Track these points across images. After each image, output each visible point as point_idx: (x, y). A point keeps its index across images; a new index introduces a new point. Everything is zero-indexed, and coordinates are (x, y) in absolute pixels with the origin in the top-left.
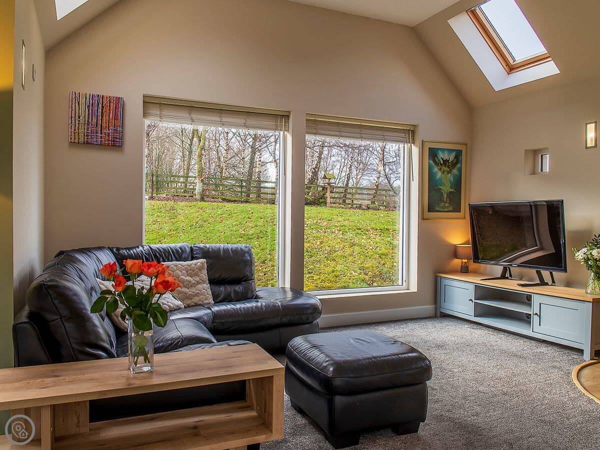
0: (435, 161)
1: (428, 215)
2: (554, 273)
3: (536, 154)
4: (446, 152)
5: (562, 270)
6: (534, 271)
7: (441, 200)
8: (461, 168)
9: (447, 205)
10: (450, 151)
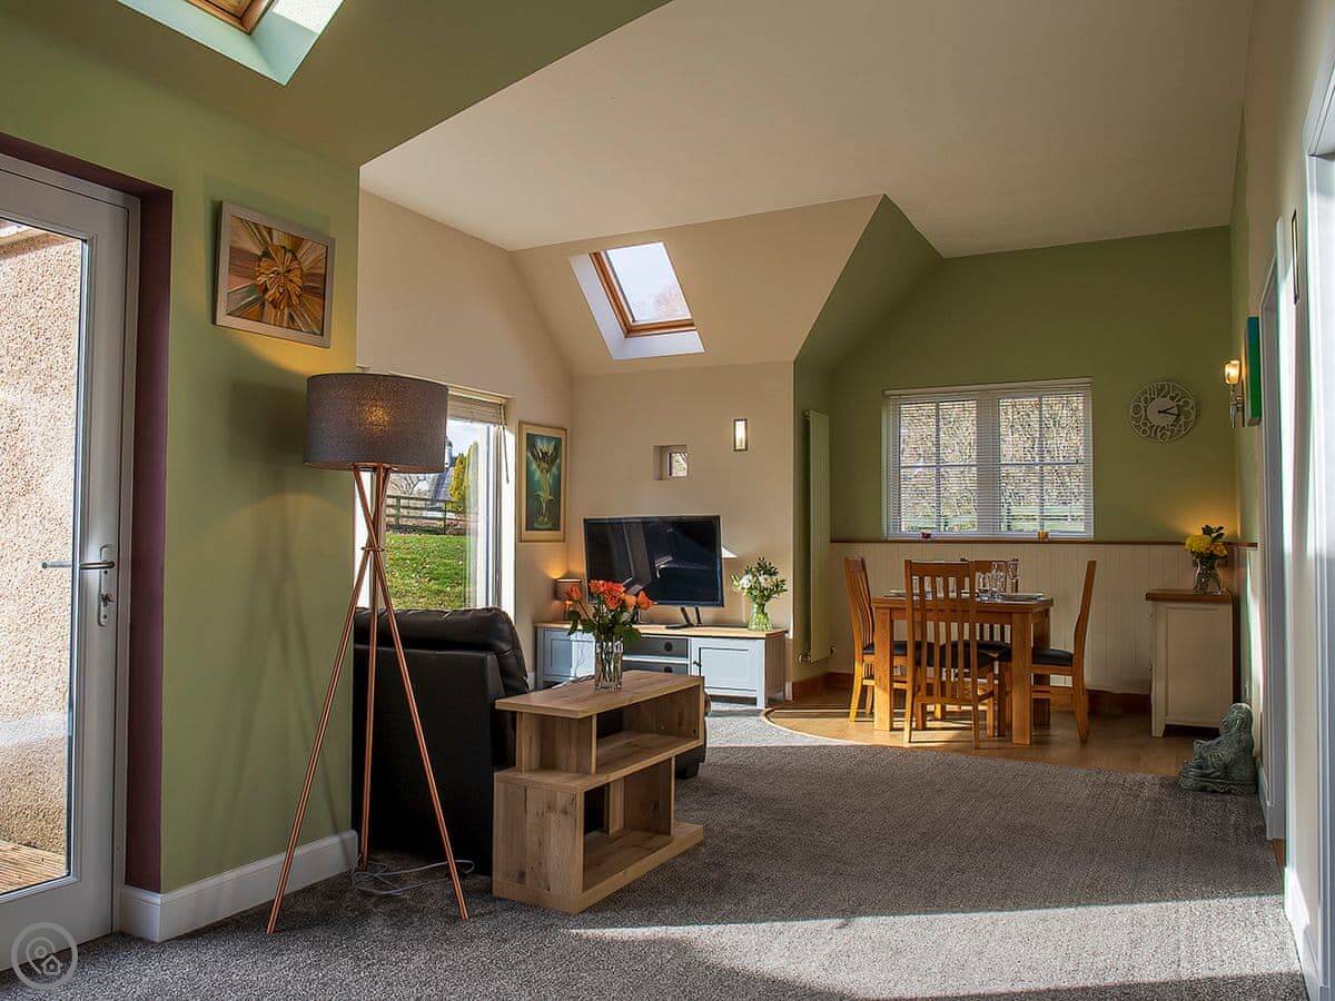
0: (533, 454)
1: (527, 534)
2: (700, 609)
3: (664, 453)
4: (545, 441)
5: (718, 605)
6: (679, 608)
7: (540, 512)
8: (560, 464)
9: (546, 519)
10: (549, 439)
